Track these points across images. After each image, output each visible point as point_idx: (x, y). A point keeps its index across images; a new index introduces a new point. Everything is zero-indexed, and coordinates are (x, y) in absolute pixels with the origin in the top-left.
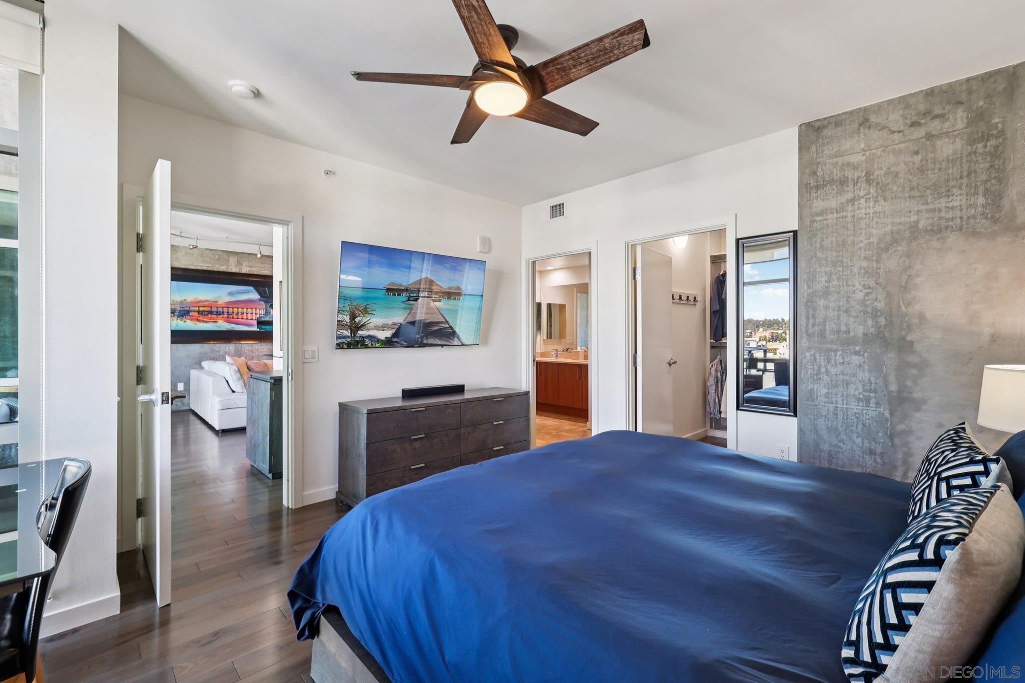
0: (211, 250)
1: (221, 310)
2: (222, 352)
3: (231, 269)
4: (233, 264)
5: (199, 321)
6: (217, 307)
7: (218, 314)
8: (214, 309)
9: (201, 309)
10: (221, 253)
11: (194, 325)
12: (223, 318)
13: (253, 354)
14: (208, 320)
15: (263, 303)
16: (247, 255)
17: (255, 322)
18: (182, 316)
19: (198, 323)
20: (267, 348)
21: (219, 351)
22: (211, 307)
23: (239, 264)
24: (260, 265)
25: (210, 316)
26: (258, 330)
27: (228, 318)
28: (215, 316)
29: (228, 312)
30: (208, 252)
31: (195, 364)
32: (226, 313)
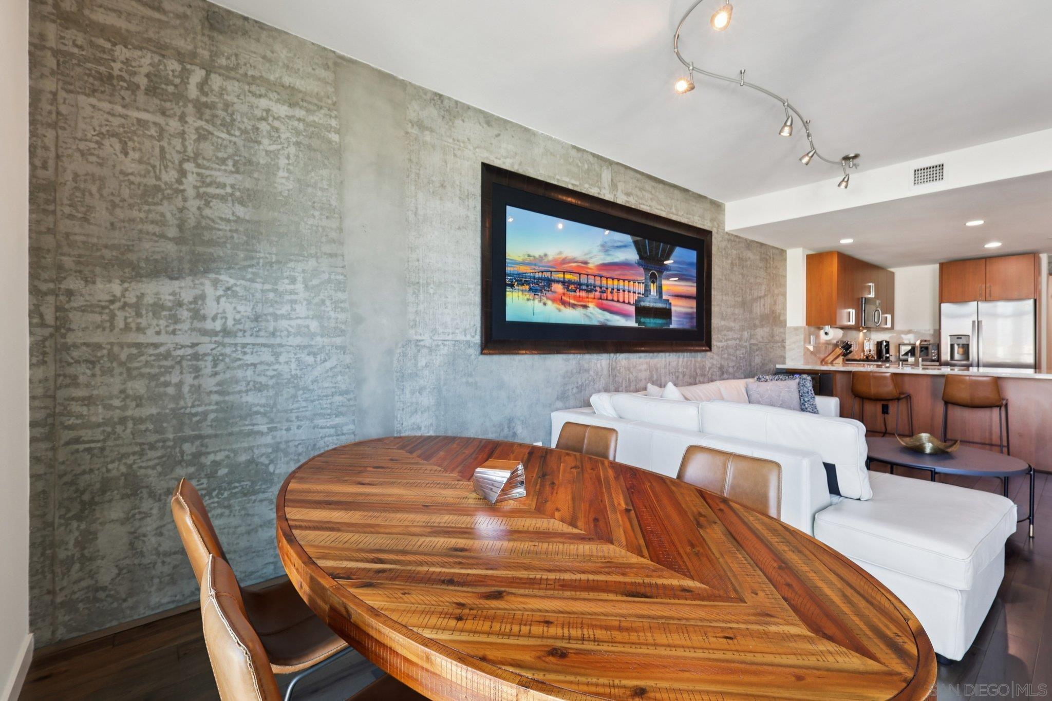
0: (579, 150)
1: (593, 282)
2: (591, 373)
3: (604, 195)
4: (606, 186)
5: (564, 303)
6: (588, 275)
7: (590, 289)
8: (584, 280)
9: (568, 277)
10: (591, 159)
11: (557, 311)
12: (594, 298)
13: (631, 376)
14: (576, 303)
15: (642, 270)
16: (622, 170)
17: (632, 309)
18: (541, 291)
19: (562, 307)
20: (647, 363)
21: (587, 371)
22: (580, 274)
23: (614, 186)
24: (639, 193)
25: (578, 294)
26: (636, 325)
27: (601, 299)
28: (583, 294)
29: (601, 288)
30: (573, 153)
31: (557, 399)
32: (598, 289)
